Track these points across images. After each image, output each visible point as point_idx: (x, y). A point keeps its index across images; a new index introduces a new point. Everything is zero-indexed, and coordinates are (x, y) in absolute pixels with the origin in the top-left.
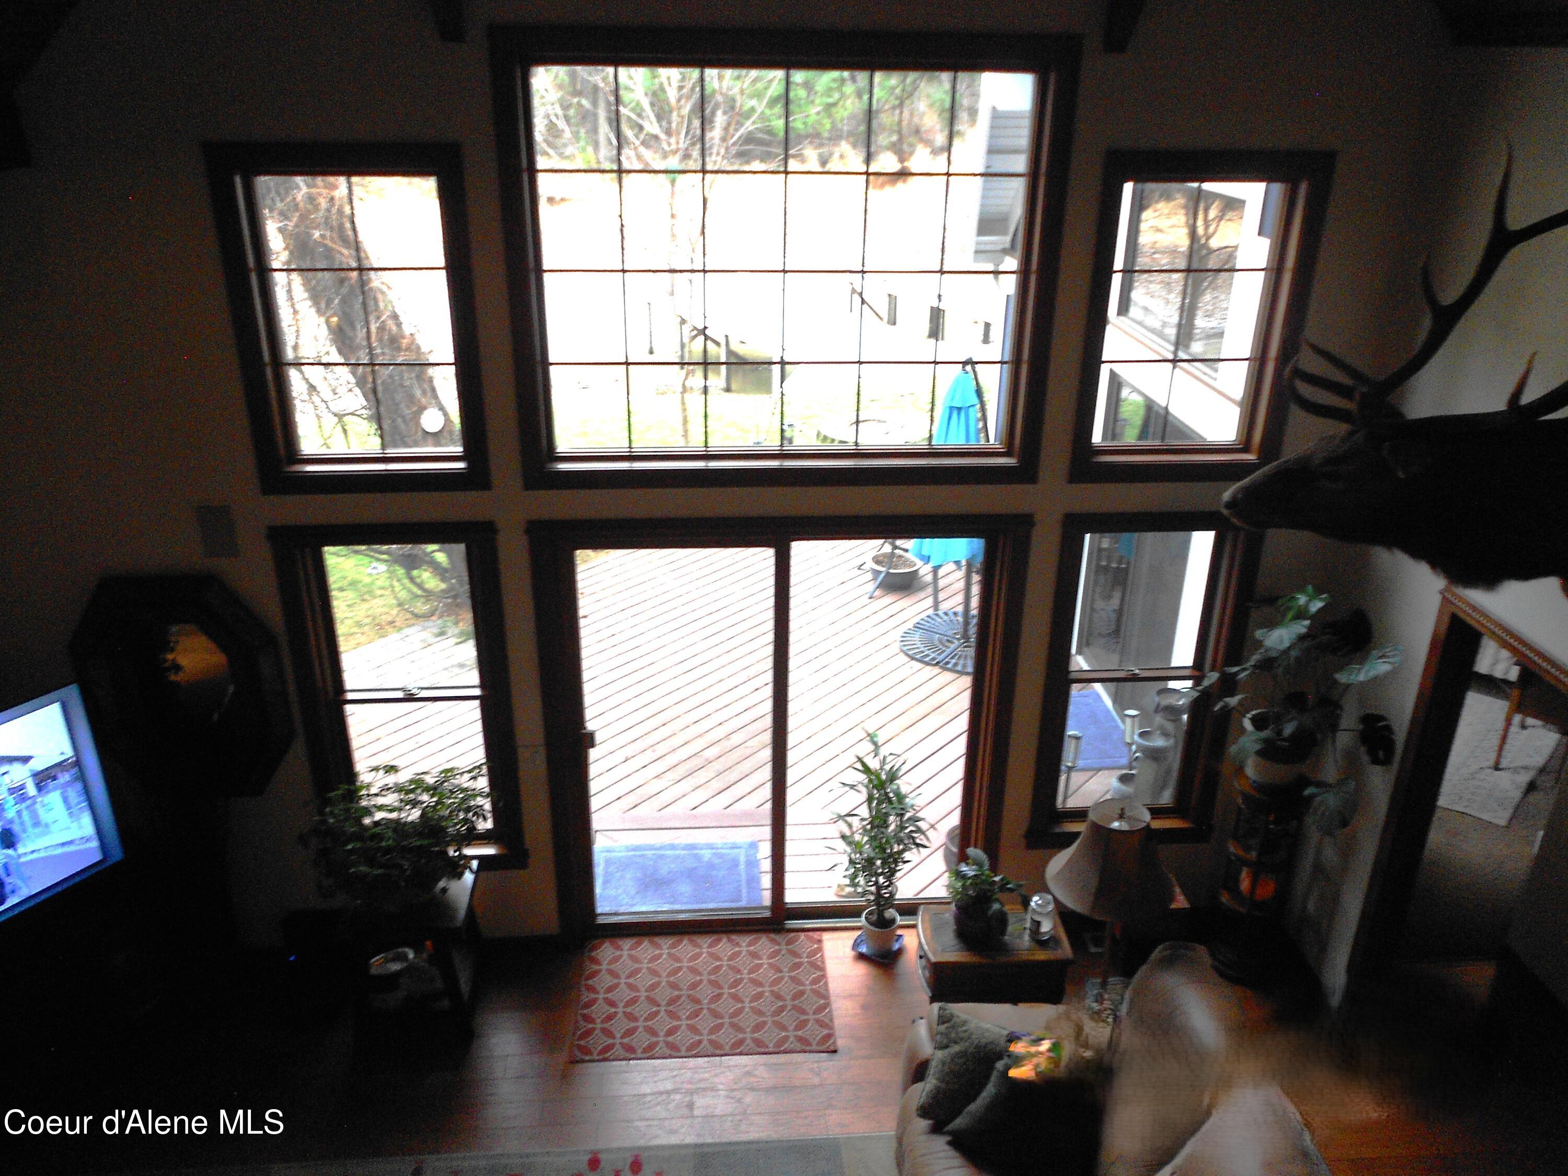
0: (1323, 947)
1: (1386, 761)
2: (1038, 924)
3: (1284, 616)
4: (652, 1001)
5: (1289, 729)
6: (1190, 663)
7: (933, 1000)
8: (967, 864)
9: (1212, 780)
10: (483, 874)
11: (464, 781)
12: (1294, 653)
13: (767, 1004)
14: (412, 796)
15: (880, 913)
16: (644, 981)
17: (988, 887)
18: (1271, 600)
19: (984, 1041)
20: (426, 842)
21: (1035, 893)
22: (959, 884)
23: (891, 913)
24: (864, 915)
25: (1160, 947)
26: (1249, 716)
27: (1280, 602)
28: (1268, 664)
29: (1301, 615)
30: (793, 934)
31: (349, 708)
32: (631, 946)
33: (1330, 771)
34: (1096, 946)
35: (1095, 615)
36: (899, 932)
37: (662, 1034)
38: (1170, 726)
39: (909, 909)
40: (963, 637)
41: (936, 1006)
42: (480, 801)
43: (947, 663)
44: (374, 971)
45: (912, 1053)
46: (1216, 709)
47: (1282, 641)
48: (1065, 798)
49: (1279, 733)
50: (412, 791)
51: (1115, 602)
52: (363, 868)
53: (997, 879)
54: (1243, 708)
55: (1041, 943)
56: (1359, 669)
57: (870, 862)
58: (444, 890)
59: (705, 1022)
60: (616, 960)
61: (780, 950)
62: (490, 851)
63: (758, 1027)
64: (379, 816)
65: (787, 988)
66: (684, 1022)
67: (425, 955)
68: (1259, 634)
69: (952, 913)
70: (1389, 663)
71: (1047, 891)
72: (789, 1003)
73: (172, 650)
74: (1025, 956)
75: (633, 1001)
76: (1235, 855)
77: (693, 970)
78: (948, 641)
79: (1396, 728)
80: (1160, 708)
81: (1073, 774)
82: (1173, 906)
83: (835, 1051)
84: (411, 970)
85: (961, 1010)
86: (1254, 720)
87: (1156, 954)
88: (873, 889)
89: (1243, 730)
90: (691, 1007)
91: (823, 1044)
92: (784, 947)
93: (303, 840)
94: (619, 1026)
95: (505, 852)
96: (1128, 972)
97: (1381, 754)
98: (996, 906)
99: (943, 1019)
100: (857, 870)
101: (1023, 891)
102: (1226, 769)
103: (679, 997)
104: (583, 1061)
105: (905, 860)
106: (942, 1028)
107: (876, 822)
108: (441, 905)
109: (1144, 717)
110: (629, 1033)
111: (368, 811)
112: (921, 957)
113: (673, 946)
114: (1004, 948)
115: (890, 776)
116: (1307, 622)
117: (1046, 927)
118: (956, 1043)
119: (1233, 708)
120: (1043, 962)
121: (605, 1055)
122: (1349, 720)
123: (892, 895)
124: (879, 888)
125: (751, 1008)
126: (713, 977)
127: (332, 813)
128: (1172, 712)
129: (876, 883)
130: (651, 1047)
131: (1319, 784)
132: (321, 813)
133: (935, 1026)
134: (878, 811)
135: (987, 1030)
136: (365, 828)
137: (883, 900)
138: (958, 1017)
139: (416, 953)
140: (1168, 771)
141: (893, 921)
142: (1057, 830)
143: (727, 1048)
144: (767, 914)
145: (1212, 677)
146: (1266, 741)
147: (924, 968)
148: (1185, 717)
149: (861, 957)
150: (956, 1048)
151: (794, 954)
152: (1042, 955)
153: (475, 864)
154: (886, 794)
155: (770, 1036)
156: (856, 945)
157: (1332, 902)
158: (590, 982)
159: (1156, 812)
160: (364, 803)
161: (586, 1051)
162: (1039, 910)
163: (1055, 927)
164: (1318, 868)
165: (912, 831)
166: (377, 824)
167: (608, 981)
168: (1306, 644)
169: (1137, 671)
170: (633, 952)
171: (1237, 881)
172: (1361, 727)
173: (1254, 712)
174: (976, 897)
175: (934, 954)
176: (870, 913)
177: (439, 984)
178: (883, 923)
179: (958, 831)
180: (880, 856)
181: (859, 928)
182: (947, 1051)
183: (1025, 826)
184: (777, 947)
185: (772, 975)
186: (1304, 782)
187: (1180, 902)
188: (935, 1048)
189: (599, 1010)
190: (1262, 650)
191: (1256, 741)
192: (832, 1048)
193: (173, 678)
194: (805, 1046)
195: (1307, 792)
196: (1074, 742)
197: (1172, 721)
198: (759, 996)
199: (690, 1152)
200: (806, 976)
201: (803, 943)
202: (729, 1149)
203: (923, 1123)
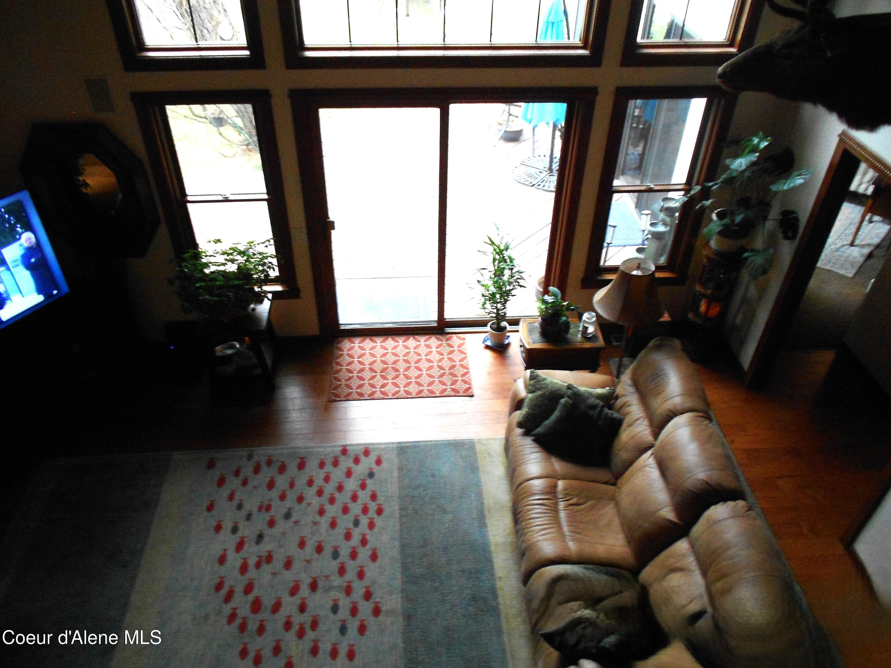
0: (742, 342)
1: (793, 238)
2: (586, 328)
3: (744, 150)
4: (372, 370)
5: (738, 219)
6: (684, 181)
7: (526, 368)
8: (549, 296)
9: (690, 250)
10: (275, 301)
11: (261, 248)
12: (747, 174)
13: (436, 372)
14: (231, 257)
15: (498, 324)
16: (367, 359)
17: (560, 308)
18: (737, 142)
19: (554, 389)
20: (241, 282)
21: (586, 311)
22: (543, 307)
23: (504, 324)
24: (489, 324)
25: (653, 340)
26: (716, 211)
27: (742, 142)
28: (730, 181)
29: (755, 149)
30: (450, 335)
31: (189, 205)
32: (360, 341)
33: (759, 242)
34: (617, 341)
35: (628, 157)
36: (508, 334)
37: (378, 387)
38: (668, 220)
39: (515, 322)
40: (549, 170)
41: (528, 371)
42: (270, 259)
43: (539, 185)
44: (218, 354)
45: (515, 395)
46: (697, 207)
47: (741, 166)
48: (605, 261)
49: (733, 221)
50: (231, 254)
51: (640, 149)
52: (207, 297)
53: (565, 303)
54: (712, 208)
55: (587, 338)
56: (786, 183)
57: (493, 295)
58: (254, 309)
59: (401, 381)
60: (352, 348)
61: (442, 344)
62: (278, 288)
63: (431, 384)
64: (213, 268)
65: (446, 364)
66: (391, 381)
67: (245, 346)
68: (728, 161)
69: (539, 322)
70: (803, 178)
71: (594, 310)
72: (447, 371)
73: (81, 174)
74: (578, 345)
75: (362, 370)
76: (698, 291)
77: (395, 354)
78: (540, 172)
79: (801, 220)
80: (664, 208)
81: (610, 249)
82: (661, 320)
83: (472, 396)
84: (238, 353)
85: (542, 373)
86: (718, 215)
87: (651, 344)
88: (495, 311)
89: (711, 220)
90: (394, 374)
91: (466, 392)
92: (444, 342)
93: (171, 282)
94: (355, 383)
95: (286, 289)
96: (633, 355)
97: (790, 234)
98: (564, 318)
99: (532, 378)
100: (486, 300)
101: (579, 311)
102: (699, 242)
103: (387, 368)
104: (336, 401)
105: (512, 294)
106: (532, 382)
107: (498, 273)
108: (253, 318)
109: (653, 215)
110: (361, 386)
111: (206, 265)
112: (521, 346)
113: (383, 341)
114: (567, 341)
115: (506, 247)
116: (757, 154)
117: (591, 329)
118: (539, 390)
119: (707, 207)
120: (588, 348)
121: (348, 398)
122: (774, 213)
123: (505, 314)
124: (498, 310)
125: (427, 374)
126: (405, 358)
127: (186, 266)
128: (669, 211)
129: (496, 307)
130: (373, 393)
131: (752, 251)
132: (180, 266)
133: (528, 381)
134: (498, 267)
135: (556, 383)
136: (207, 275)
137: (500, 317)
138: (541, 376)
139: (240, 345)
140: (665, 246)
141: (505, 328)
142: (600, 278)
143: (414, 394)
144: (435, 325)
145: (697, 189)
146: (724, 225)
147: (522, 352)
148: (677, 214)
149: (487, 347)
150: (539, 393)
151: (450, 346)
152: (588, 345)
153: (270, 296)
154: (504, 257)
155: (437, 388)
156: (484, 341)
157: (750, 318)
158: (338, 360)
159: (658, 267)
160: (204, 260)
161: (338, 396)
162: (588, 321)
163: (595, 331)
164: (745, 300)
165: (517, 278)
166: (212, 273)
167: (348, 359)
168: (755, 168)
169: (652, 186)
170: (361, 345)
171: (698, 307)
172: (781, 217)
173: (719, 210)
174: (552, 314)
175: (529, 344)
176: (493, 324)
177: (255, 361)
178: (500, 329)
179: (543, 280)
180: (499, 292)
181: (486, 332)
182: (534, 394)
183: (581, 275)
184: (441, 342)
185: (438, 357)
186: (744, 249)
187: (666, 317)
188: (528, 392)
189: (344, 375)
190: (729, 171)
191: (719, 226)
192: (471, 395)
193: (84, 190)
194: (456, 393)
195: (746, 255)
196: (612, 229)
197: (669, 216)
198: (431, 368)
199: (395, 445)
200: (457, 357)
201: (455, 340)
202: (416, 444)
203: (519, 431)
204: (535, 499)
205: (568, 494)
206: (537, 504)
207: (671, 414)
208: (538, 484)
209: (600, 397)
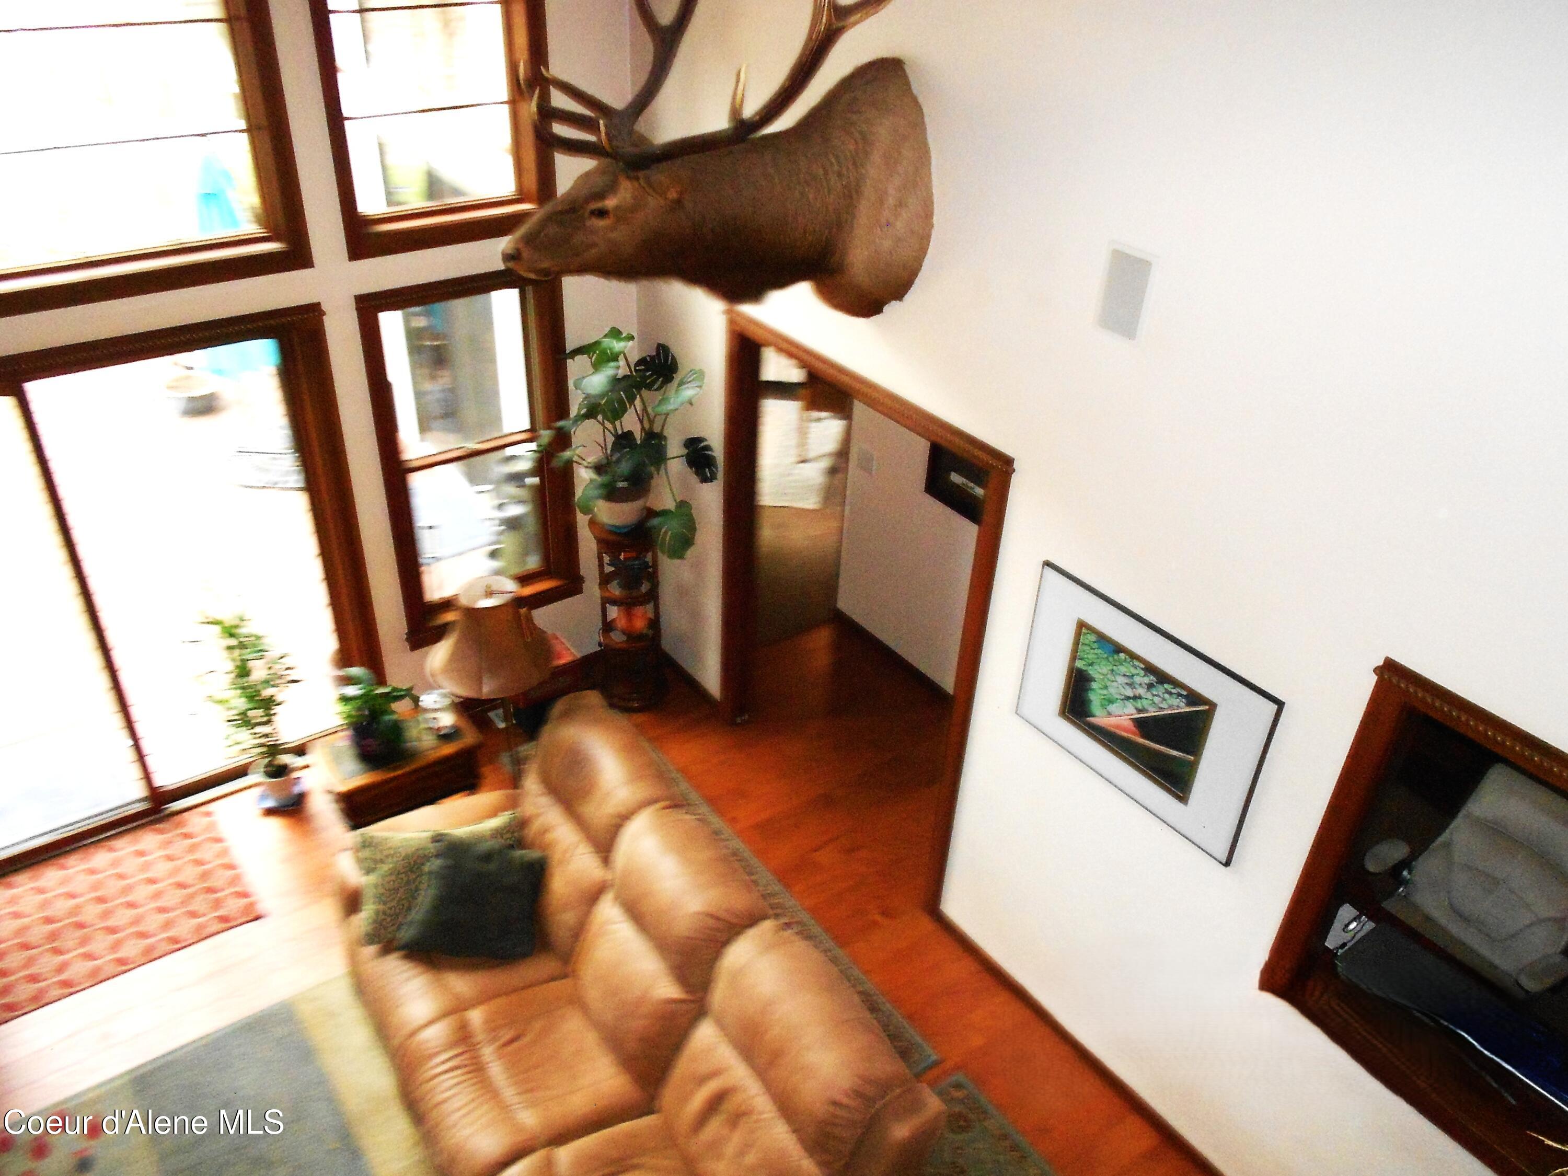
1: (713, 476)
2: (436, 720)
4: (24, 946)
6: (526, 425)
7: (351, 829)
8: (351, 685)
9: (570, 535)
13: (172, 898)
15: (274, 763)
17: (376, 702)
19: (411, 851)
21: (424, 690)
22: (348, 709)
23: (284, 759)
24: (256, 770)
28: (592, 411)
30: (180, 816)
33: (666, 498)
34: (502, 721)
35: (426, 399)
36: (296, 775)
37: (49, 976)
38: (519, 493)
39: (301, 749)
41: (356, 833)
45: (340, 888)
46: (556, 465)
47: (599, 386)
48: (432, 593)
53: (386, 690)
55: (446, 737)
57: (246, 714)
61: (169, 839)
63: (168, 925)
65: (189, 874)
66: (75, 953)
70: (691, 387)
72: (197, 887)
74: (434, 755)
77: (70, 895)
79: (713, 446)
80: (507, 476)
82: (560, 662)
83: (260, 917)
85: (381, 830)
90: (78, 935)
91: (246, 915)
92: (174, 833)
97: (706, 472)
98: (390, 717)
99: (365, 844)
100: (233, 727)
101: (411, 694)
103: (59, 929)
105: (279, 702)
106: (366, 852)
107: (240, 672)
109: (497, 491)
110: (9, 989)
112: (329, 793)
113: (35, 878)
114: (409, 755)
115: (237, 621)
117: (447, 720)
118: (382, 861)
120: (452, 754)
123: (279, 740)
124: (262, 738)
125: (154, 909)
126: (96, 894)
128: (516, 478)
129: (260, 733)
130: (41, 993)
131: (661, 514)
133: (359, 853)
134: (241, 659)
135: (412, 839)
137: (273, 749)
138: (380, 837)
140: (529, 537)
141: (288, 766)
142: (431, 625)
143: (137, 958)
144: (143, 806)
145: (546, 435)
146: (608, 484)
147: (335, 803)
148: (532, 481)
149: (270, 812)
150: (385, 868)
151: (187, 836)
152: (448, 749)
154: (238, 640)
155: (184, 928)
156: (258, 802)
157: (696, 616)
159: (524, 579)
162: (432, 707)
163: (453, 719)
164: (680, 590)
165: (280, 670)
168: (623, 384)
172: (686, 451)
173: (590, 460)
174: (368, 716)
175: (341, 783)
176: (262, 766)
178: (279, 772)
180: (253, 705)
181: (256, 785)
182: (376, 873)
183: (404, 629)
184: (166, 836)
185: (168, 867)
186: (651, 513)
187: (568, 656)
188: (364, 874)
191: (596, 485)
192: (256, 915)
194: (227, 923)
195: (654, 523)
197: (520, 487)
198: (159, 893)
199: (127, 1078)
200: (207, 853)
201: (194, 821)
202: (169, 1058)
203: (372, 949)
204: (438, 1065)
205: (493, 1027)
206: (446, 1072)
207: (618, 820)
208: (435, 1034)
209: (498, 833)
